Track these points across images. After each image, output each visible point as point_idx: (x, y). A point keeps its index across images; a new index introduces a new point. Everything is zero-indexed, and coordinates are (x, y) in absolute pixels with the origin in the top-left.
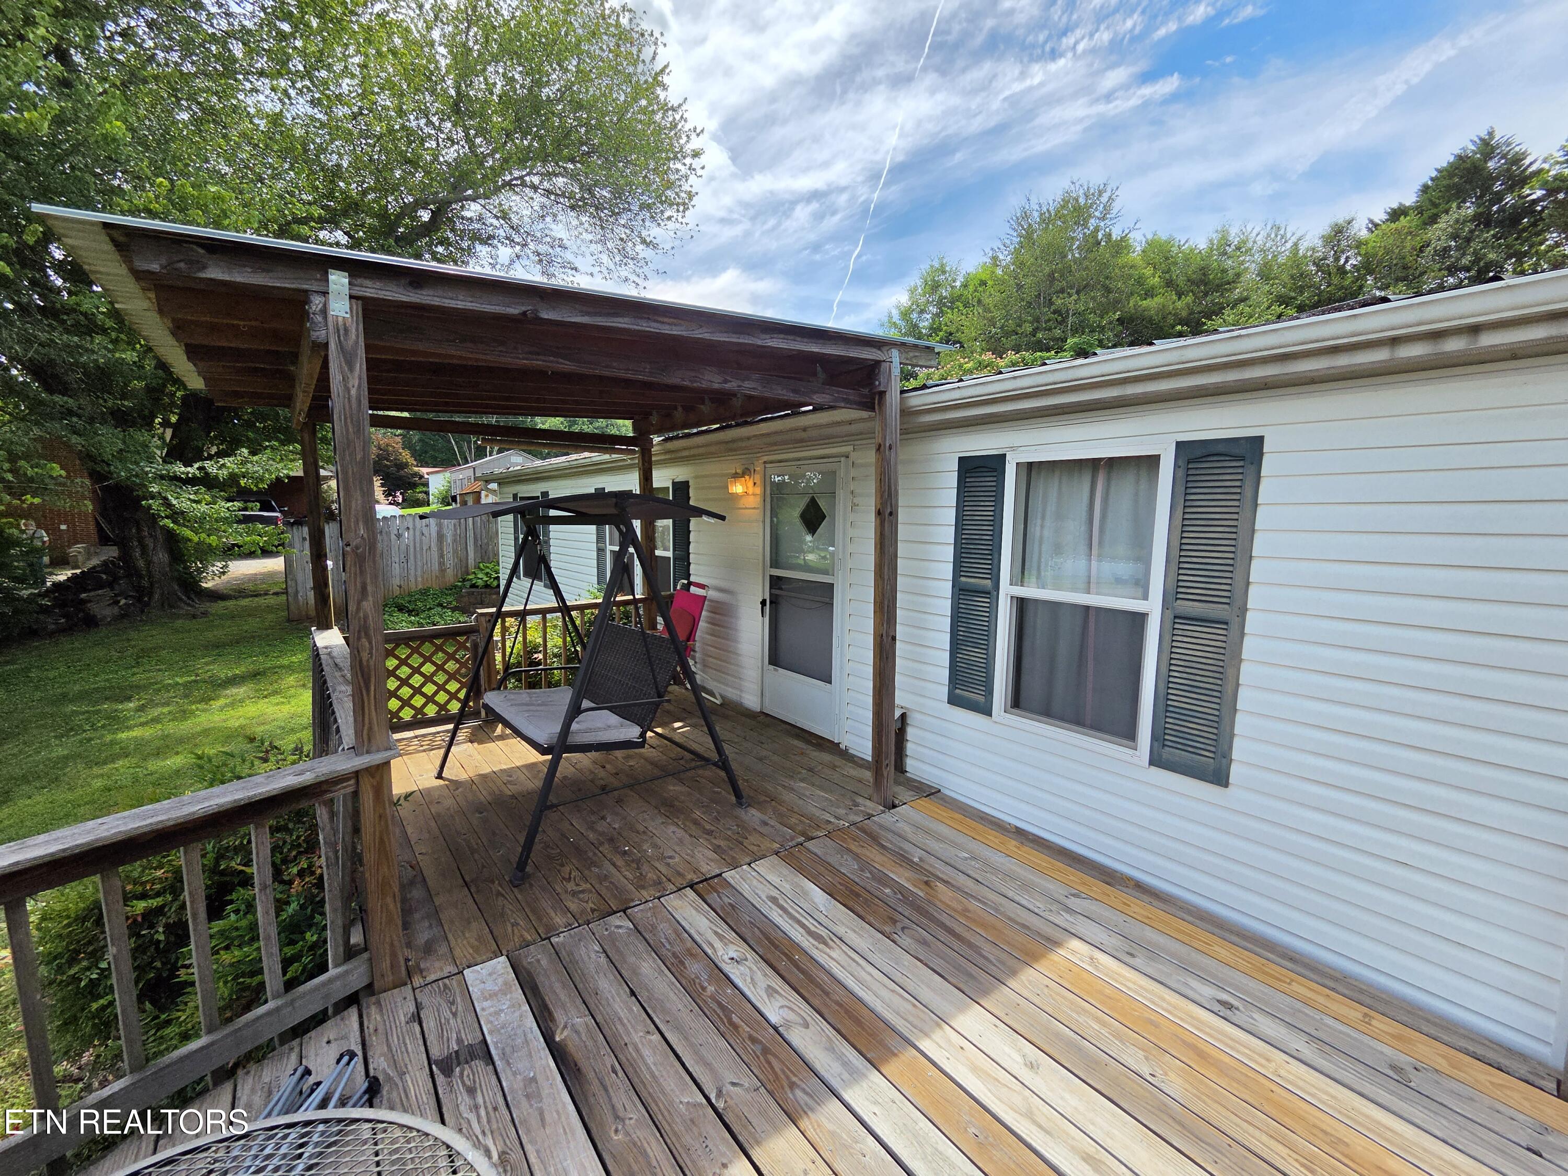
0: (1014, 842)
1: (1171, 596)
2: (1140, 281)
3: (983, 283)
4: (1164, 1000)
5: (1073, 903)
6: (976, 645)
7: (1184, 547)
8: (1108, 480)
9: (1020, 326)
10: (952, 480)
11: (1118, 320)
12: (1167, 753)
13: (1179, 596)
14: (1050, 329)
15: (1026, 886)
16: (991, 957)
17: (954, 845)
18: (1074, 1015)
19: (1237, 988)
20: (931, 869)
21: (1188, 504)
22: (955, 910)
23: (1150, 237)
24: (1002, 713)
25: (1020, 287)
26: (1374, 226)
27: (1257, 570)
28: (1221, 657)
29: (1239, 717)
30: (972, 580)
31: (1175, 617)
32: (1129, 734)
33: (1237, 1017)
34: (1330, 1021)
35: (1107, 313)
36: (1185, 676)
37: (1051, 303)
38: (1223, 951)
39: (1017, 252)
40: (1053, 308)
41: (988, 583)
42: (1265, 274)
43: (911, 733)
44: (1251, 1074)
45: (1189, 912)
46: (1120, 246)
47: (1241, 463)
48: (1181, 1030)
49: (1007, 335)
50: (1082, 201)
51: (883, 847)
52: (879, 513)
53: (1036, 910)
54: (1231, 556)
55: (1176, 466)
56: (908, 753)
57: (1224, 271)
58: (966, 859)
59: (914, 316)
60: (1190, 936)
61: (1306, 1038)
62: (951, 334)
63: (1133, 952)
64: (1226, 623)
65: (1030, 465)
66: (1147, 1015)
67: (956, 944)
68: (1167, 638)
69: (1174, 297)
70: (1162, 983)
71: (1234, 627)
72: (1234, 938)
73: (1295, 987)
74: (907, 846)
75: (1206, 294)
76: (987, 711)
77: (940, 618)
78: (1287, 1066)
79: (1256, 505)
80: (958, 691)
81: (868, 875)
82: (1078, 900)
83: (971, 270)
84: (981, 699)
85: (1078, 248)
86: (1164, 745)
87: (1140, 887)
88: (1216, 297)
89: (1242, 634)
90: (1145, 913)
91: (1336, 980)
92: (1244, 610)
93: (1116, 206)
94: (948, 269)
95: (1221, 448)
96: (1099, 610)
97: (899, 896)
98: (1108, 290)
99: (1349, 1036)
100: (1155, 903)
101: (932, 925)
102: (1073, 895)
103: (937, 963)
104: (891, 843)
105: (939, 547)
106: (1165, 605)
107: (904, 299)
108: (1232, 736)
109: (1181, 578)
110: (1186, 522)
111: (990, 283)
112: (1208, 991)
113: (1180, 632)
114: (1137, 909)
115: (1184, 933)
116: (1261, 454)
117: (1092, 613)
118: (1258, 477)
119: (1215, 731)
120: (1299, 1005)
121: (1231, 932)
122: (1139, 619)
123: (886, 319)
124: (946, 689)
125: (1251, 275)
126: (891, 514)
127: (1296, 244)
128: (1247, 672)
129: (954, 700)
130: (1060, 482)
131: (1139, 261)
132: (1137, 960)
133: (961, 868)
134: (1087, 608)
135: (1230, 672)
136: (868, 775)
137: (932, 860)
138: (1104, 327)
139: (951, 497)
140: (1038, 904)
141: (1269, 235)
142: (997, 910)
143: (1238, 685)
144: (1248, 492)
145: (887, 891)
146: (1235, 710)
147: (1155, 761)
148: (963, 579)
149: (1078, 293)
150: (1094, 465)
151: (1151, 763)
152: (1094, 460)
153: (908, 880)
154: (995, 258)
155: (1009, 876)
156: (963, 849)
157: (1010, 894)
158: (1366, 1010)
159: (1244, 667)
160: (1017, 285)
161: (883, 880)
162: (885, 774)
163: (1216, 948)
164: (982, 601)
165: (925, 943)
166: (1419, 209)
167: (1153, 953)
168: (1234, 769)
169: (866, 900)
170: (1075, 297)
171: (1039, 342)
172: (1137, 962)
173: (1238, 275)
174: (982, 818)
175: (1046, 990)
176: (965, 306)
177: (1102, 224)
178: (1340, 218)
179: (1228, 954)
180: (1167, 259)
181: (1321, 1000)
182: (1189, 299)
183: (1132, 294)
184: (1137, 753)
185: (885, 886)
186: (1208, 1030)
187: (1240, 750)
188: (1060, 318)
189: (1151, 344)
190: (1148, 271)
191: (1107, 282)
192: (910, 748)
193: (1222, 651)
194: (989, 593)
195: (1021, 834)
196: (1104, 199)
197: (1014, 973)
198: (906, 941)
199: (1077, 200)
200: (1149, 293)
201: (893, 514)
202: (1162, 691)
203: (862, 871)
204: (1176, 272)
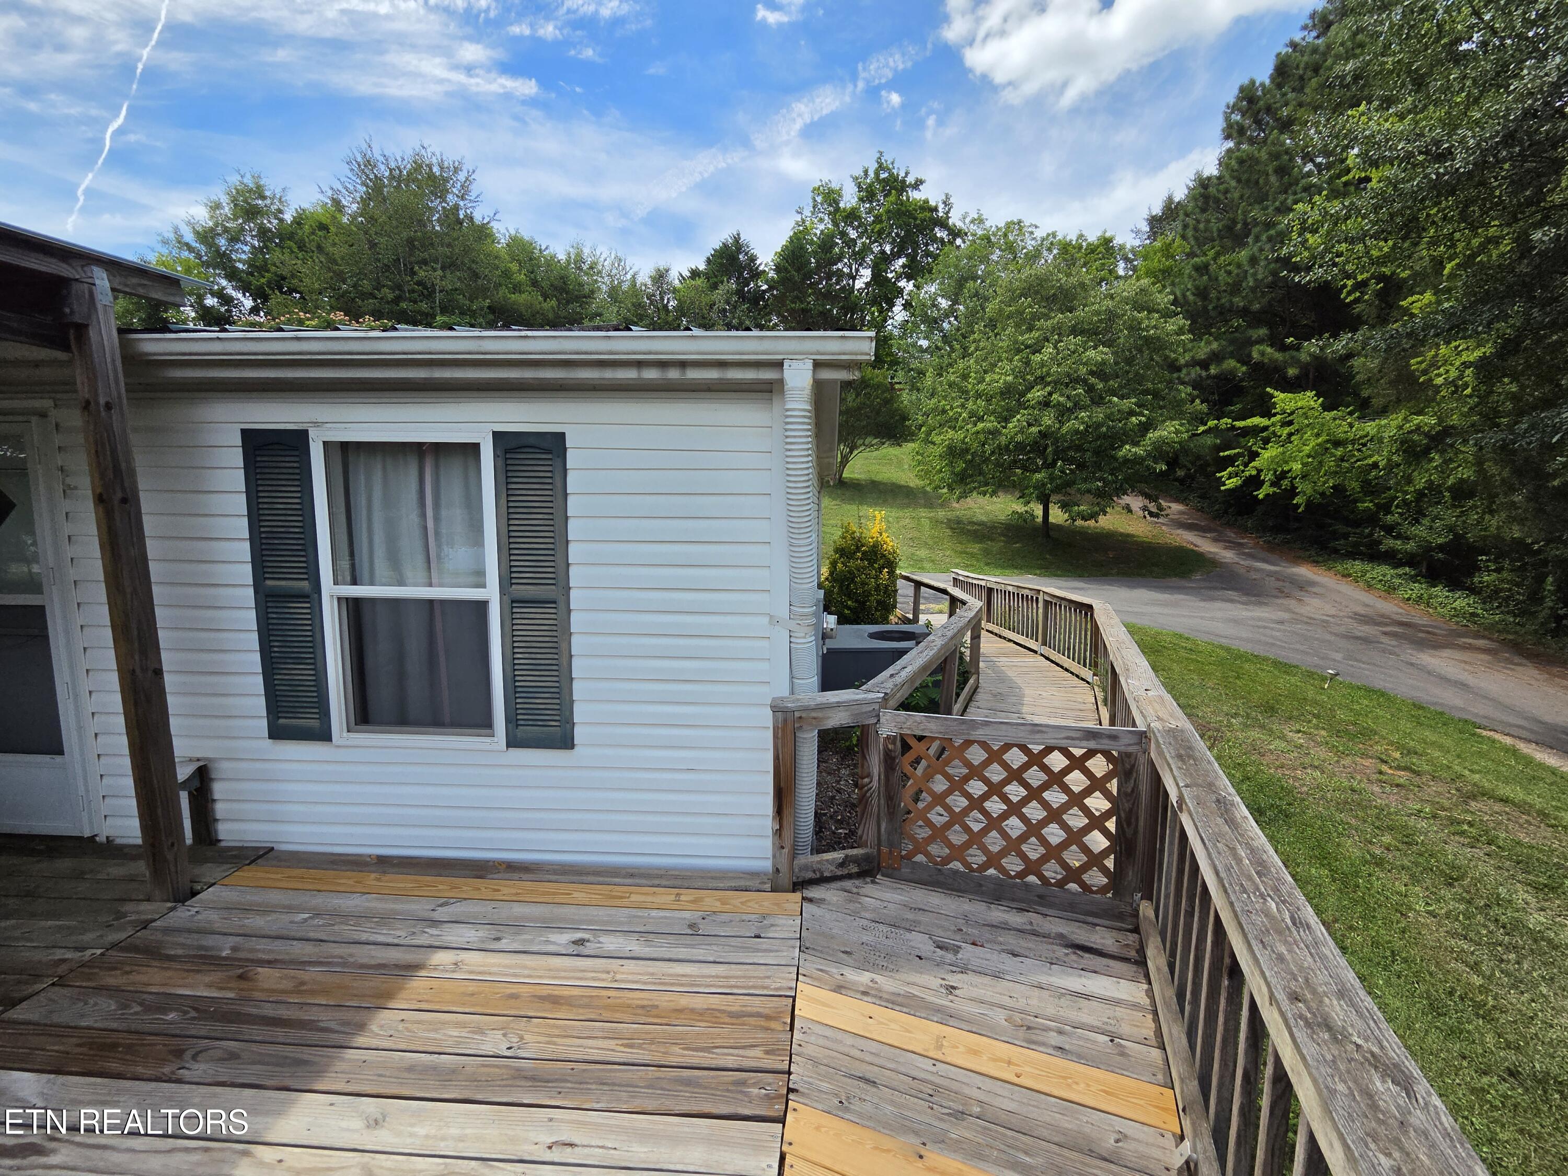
0: (373, 876)
1: (507, 581)
2: (507, 274)
3: (323, 227)
4: (525, 967)
5: (442, 914)
6: (299, 661)
7: (513, 534)
8: (437, 467)
9: (379, 290)
10: (236, 458)
11: (489, 307)
12: (521, 732)
13: (514, 581)
14: (415, 302)
15: (385, 919)
16: (333, 1025)
17: (290, 909)
18: (431, 1035)
19: (590, 922)
20: (250, 956)
21: (510, 492)
22: (283, 992)
23: (513, 232)
24: (345, 734)
25: (373, 245)
26: (682, 278)
27: (575, 552)
28: (555, 634)
29: (576, 685)
30: (283, 583)
31: (513, 602)
32: (485, 724)
33: (589, 949)
34: (654, 913)
35: (477, 298)
36: (527, 656)
37: (413, 273)
38: (580, 894)
39: (365, 201)
40: (416, 278)
41: (305, 584)
42: (614, 292)
43: (219, 789)
44: (595, 993)
45: (555, 872)
46: (483, 233)
47: (550, 456)
48: (537, 987)
49: (364, 296)
50: (436, 170)
51: (170, 958)
52: (100, 500)
53: (396, 941)
54: (552, 540)
55: (496, 456)
56: (219, 815)
57: (581, 285)
58: (306, 920)
59: (222, 242)
60: (554, 894)
61: (636, 936)
62: (284, 278)
63: (499, 935)
64: (555, 602)
65: (345, 446)
66: (509, 991)
67: (280, 1033)
68: (508, 623)
69: (540, 298)
70: (525, 952)
71: (561, 605)
72: (591, 878)
73: (634, 898)
74: (209, 941)
75: (568, 302)
76: (324, 735)
77: (243, 636)
78: (622, 969)
79: (566, 495)
80: (281, 721)
81: (138, 1009)
82: (445, 909)
83: (305, 205)
84: (315, 724)
85: (438, 220)
86: (517, 725)
87: (513, 868)
88: (574, 307)
89: (569, 611)
90: (514, 891)
91: (661, 877)
92: (568, 589)
93: (474, 191)
94: (267, 193)
95: (532, 441)
96: (443, 602)
97: (193, 1014)
98: (476, 276)
99: (666, 918)
100: (525, 876)
101: (245, 1028)
102: (441, 905)
103: (250, 1073)
104: (183, 946)
105: (223, 543)
106: (502, 593)
107: (201, 215)
108: (572, 702)
109: (513, 563)
110: (511, 510)
111: (333, 229)
112: (563, 939)
113: (518, 616)
114: (506, 890)
115: (548, 893)
116: (565, 449)
117: (437, 606)
118: (565, 471)
119: (558, 701)
120: (634, 912)
121: (588, 874)
122: (481, 607)
123: (172, 236)
124: (265, 723)
125: (603, 294)
126: (124, 501)
127: (633, 276)
128: (578, 644)
129: (277, 733)
130: (384, 468)
131: (504, 254)
132: (504, 941)
133: (299, 935)
134: (431, 602)
135: (564, 645)
136: (141, 867)
137: (253, 943)
138: (474, 312)
139: (238, 480)
140: (398, 933)
141: (613, 264)
142: (344, 964)
143: (571, 656)
144: (559, 484)
145: (171, 1016)
146: (572, 679)
147: (513, 742)
148: (269, 583)
149: (443, 268)
150: (419, 450)
151: (509, 745)
152: (420, 445)
153: (209, 986)
154: (337, 203)
155: (363, 917)
156: (300, 909)
157: (364, 937)
158: (676, 891)
159: (574, 639)
160: (370, 242)
161: (166, 1002)
162: (170, 856)
163: (575, 895)
164: (302, 607)
165: (233, 1056)
166: (707, 275)
167: (517, 926)
168: (577, 731)
169: (131, 1046)
170: (440, 272)
171: (404, 312)
172: (504, 944)
173: (593, 292)
174: (333, 862)
175: (401, 1026)
176: (300, 248)
177: (462, 203)
178: (662, 266)
179: (584, 895)
180: (531, 259)
181: (650, 899)
182: (554, 303)
183: (500, 285)
184: (495, 739)
185: (164, 1010)
186: (563, 974)
187: (580, 713)
188: (425, 292)
189: (451, 329)
190: (514, 267)
191: (474, 266)
192: (220, 809)
193: (554, 628)
194: (308, 597)
195: (384, 863)
196: (462, 176)
197: (361, 1027)
198: (199, 1069)
199: (431, 169)
200: (517, 288)
201: (130, 501)
202: (510, 674)
203: (126, 1007)
204: (540, 274)
